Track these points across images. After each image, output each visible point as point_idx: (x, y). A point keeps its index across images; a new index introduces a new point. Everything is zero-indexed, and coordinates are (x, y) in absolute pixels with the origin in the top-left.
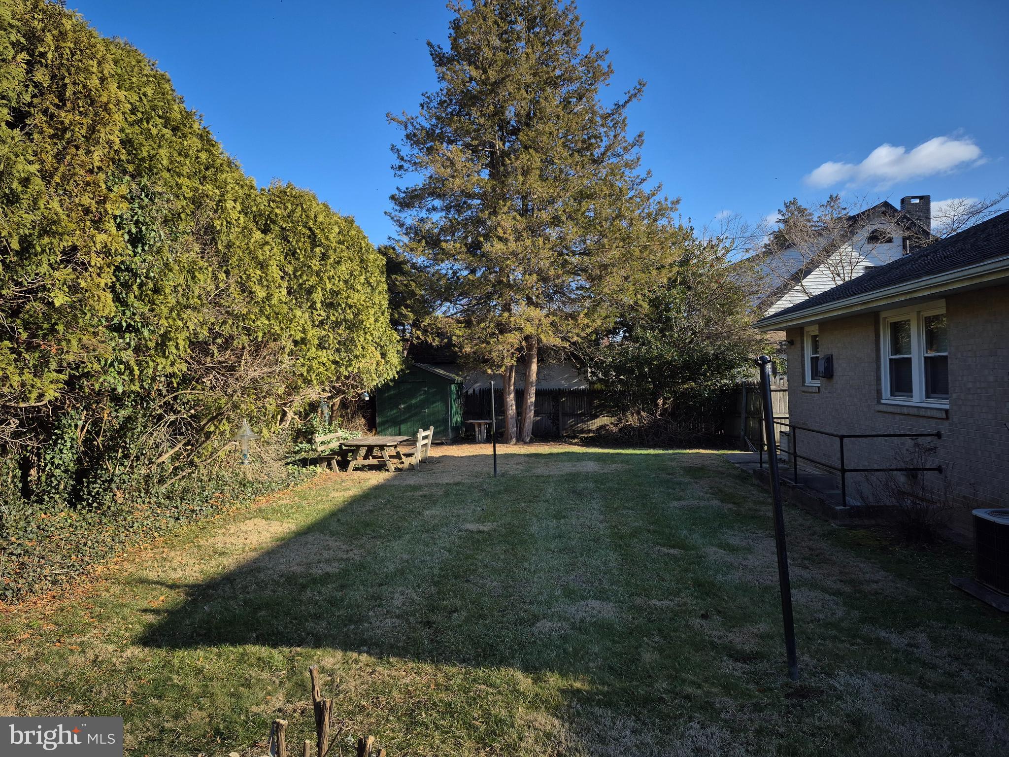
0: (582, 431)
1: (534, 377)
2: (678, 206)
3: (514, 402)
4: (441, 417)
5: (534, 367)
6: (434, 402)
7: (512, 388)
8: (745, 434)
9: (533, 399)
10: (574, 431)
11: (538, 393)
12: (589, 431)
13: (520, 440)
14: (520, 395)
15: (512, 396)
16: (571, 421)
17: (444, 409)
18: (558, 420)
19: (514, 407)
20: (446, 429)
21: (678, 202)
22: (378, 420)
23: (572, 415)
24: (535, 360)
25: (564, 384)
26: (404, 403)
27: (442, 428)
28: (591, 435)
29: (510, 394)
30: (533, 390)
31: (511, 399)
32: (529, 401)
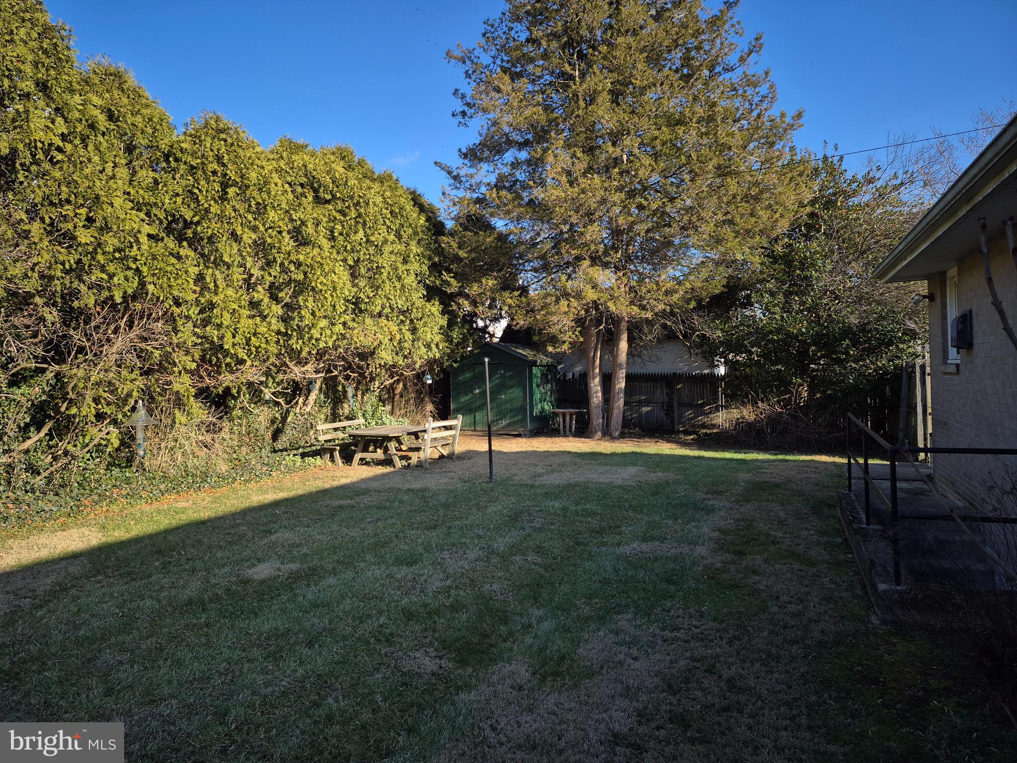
0: (704, 426)
1: (623, 356)
2: (801, 121)
3: (599, 388)
4: (519, 405)
5: (624, 345)
6: (511, 387)
7: (597, 371)
8: (906, 437)
9: (623, 385)
10: (693, 426)
11: (629, 378)
12: (714, 426)
13: (607, 433)
14: (607, 380)
15: (597, 380)
16: (689, 413)
17: (521, 395)
18: (673, 411)
19: (600, 394)
20: (524, 420)
21: (799, 115)
22: (452, 406)
23: (691, 406)
24: (625, 337)
25: (682, 367)
26: (479, 388)
27: (520, 417)
28: (715, 431)
29: (594, 378)
30: (622, 374)
31: (595, 385)
32: (617, 387)
